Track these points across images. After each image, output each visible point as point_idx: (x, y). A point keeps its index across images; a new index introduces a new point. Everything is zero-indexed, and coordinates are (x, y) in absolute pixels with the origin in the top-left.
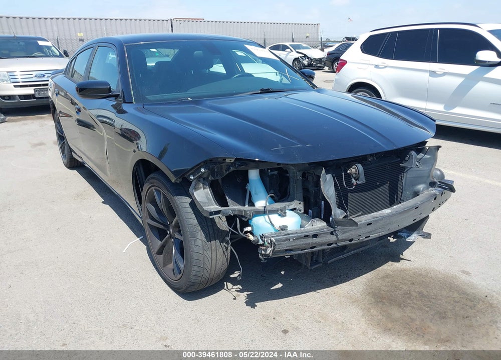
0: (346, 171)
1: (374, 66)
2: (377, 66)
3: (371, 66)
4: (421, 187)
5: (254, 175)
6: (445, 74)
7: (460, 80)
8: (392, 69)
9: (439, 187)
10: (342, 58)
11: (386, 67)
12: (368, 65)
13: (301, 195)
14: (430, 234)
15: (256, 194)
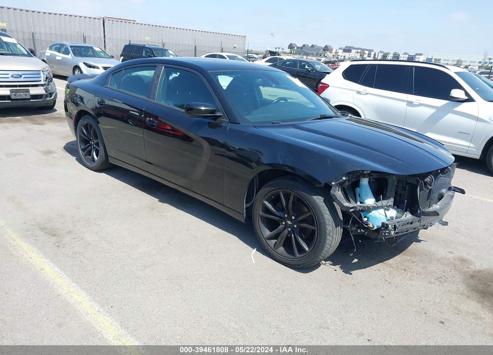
0: (423, 180)
1: (356, 92)
2: (359, 92)
3: (352, 92)
4: (444, 191)
5: (365, 182)
6: (420, 105)
7: (432, 111)
8: (373, 96)
9: (453, 190)
10: (322, 81)
11: (367, 94)
12: (350, 91)
13: (394, 196)
14: (447, 223)
15: (366, 195)
